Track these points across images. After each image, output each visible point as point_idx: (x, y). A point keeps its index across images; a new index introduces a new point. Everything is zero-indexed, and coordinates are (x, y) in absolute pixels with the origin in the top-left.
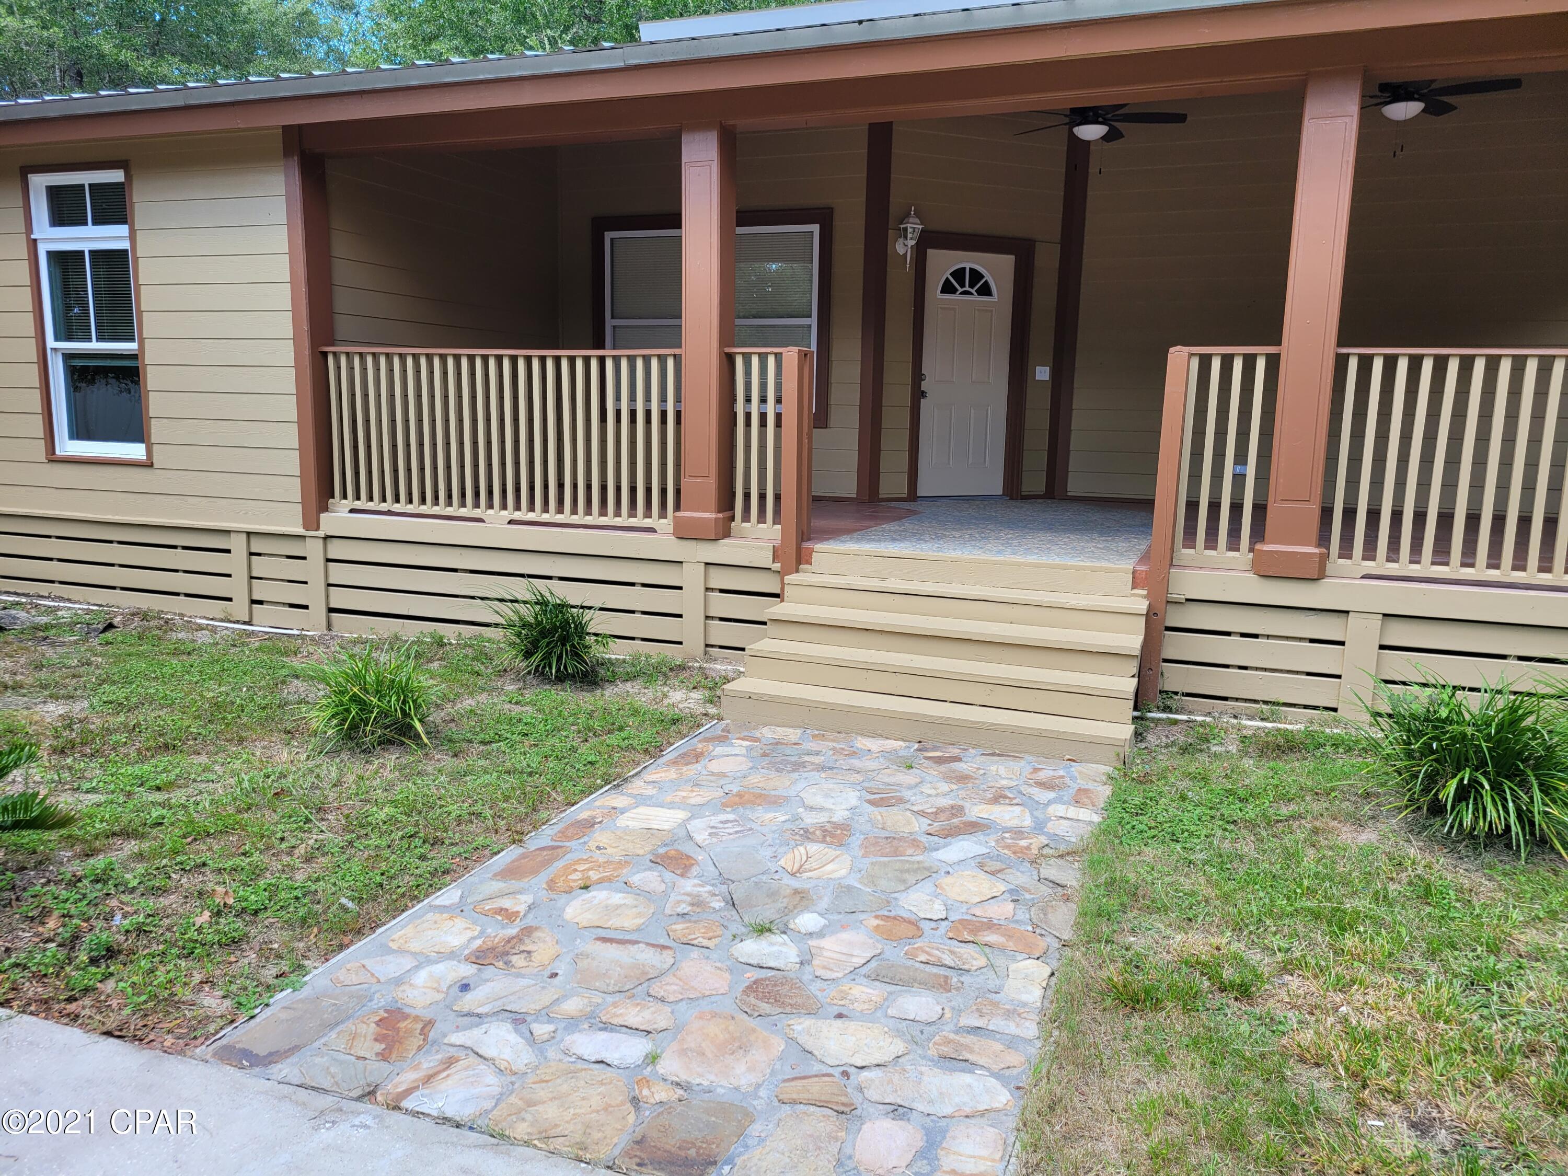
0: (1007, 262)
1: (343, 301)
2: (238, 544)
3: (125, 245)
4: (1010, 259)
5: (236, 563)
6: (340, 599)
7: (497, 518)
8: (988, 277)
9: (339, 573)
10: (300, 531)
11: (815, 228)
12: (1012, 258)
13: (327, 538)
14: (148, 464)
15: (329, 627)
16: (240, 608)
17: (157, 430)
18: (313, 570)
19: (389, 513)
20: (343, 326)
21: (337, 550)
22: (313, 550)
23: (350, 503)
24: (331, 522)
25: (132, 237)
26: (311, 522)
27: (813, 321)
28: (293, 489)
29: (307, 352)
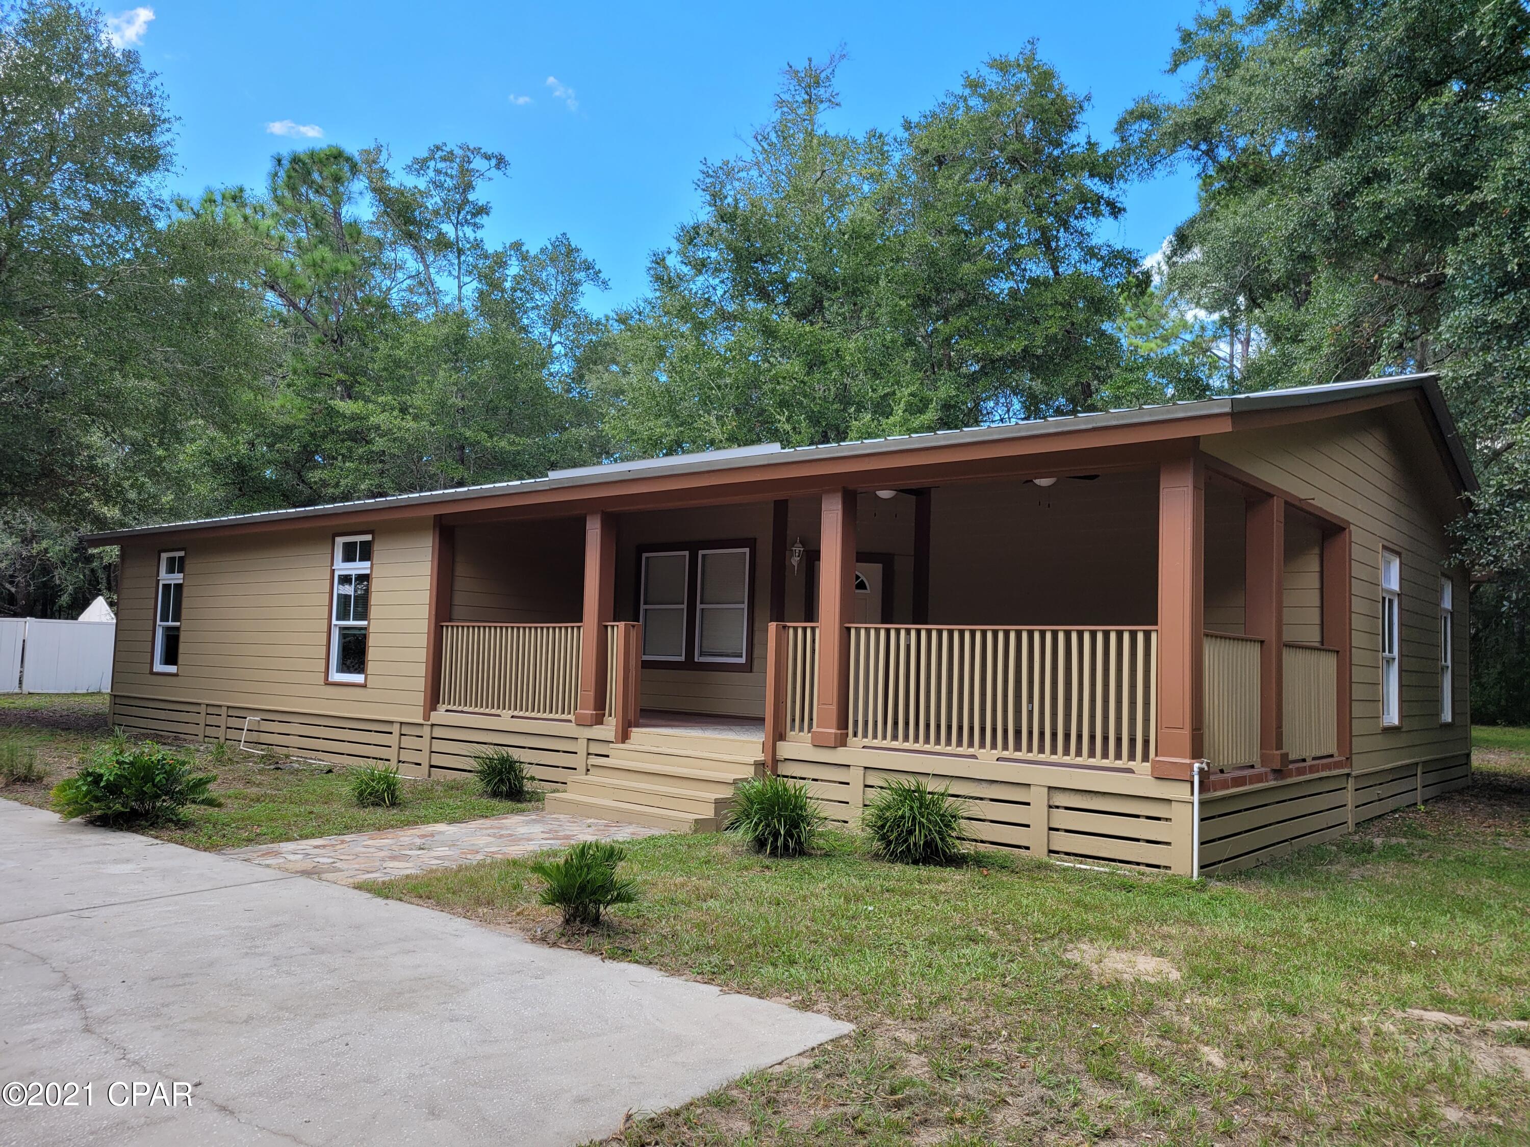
0: (878, 567)
1: (459, 598)
2: (395, 729)
3: (368, 572)
4: (879, 566)
5: (392, 740)
6: (437, 760)
7: (507, 713)
8: (862, 578)
9: (438, 746)
10: (421, 721)
11: (747, 550)
12: (880, 565)
13: (432, 725)
14: (364, 686)
15: (429, 776)
16: (394, 763)
17: (371, 667)
18: (424, 744)
19: (462, 712)
20: (457, 612)
21: (437, 732)
22: (426, 731)
23: (445, 707)
24: (436, 717)
25: (372, 568)
26: (427, 717)
27: (745, 606)
28: (419, 699)
29: (433, 626)
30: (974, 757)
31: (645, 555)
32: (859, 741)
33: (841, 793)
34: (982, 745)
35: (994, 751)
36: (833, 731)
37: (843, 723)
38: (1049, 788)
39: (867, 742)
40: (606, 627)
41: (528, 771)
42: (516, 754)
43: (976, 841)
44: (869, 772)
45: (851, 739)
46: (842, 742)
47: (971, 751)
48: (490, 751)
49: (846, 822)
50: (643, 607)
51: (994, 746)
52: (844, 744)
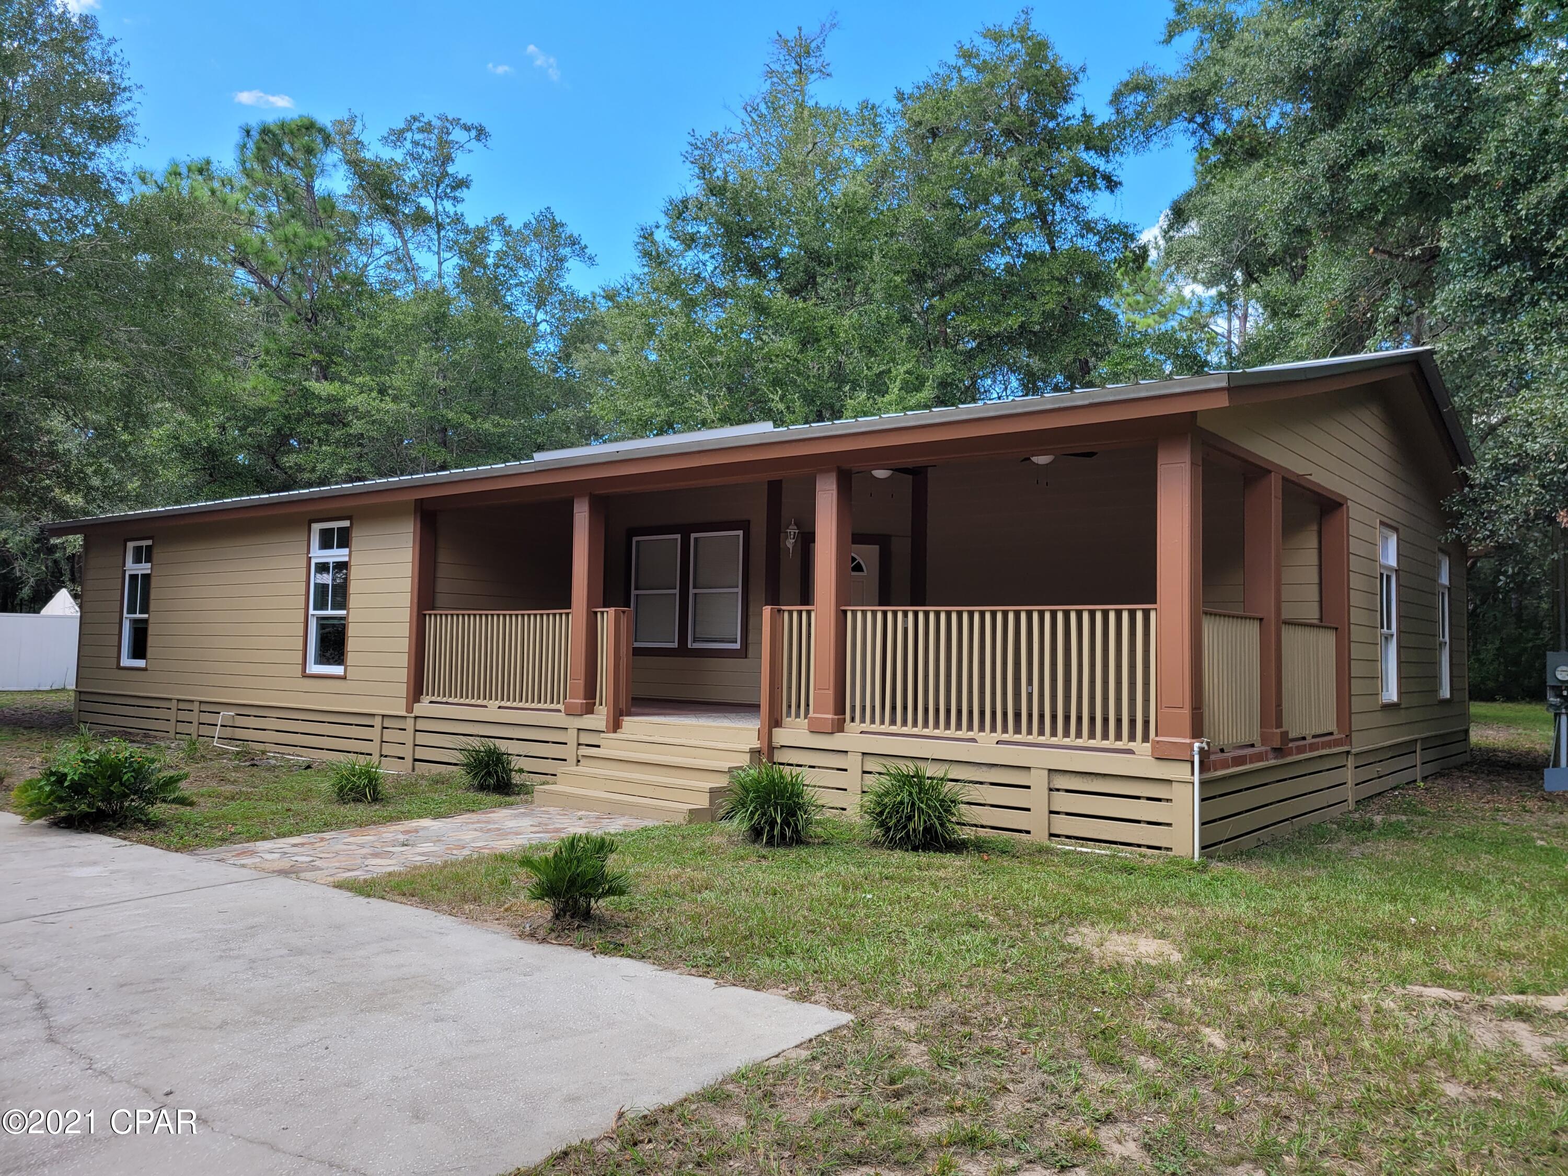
0: (873, 550)
1: (442, 586)
2: (377, 722)
3: (346, 559)
4: (876, 548)
5: (374, 734)
6: (421, 753)
7: (493, 704)
8: (859, 559)
9: (422, 739)
10: (404, 713)
11: (741, 533)
12: (877, 547)
13: (416, 717)
14: (344, 678)
15: (413, 770)
16: (375, 759)
17: (350, 658)
18: (408, 737)
19: (447, 703)
20: (440, 599)
21: (421, 725)
22: (410, 722)
23: (429, 698)
24: (419, 709)
25: (350, 555)
26: (410, 709)
27: (739, 590)
28: (402, 690)
29: (415, 614)
30: (973, 740)
31: (635, 539)
32: (857, 726)
33: (838, 779)
34: (982, 728)
35: (993, 734)
36: (830, 716)
37: (840, 709)
38: (1050, 770)
39: (865, 726)
40: (596, 613)
41: (516, 763)
42: (503, 746)
43: (976, 826)
44: (867, 758)
45: (848, 725)
46: (839, 727)
47: (971, 734)
48: (476, 743)
49: (844, 809)
50: (634, 592)
51: (993, 729)
52: (841, 730)
